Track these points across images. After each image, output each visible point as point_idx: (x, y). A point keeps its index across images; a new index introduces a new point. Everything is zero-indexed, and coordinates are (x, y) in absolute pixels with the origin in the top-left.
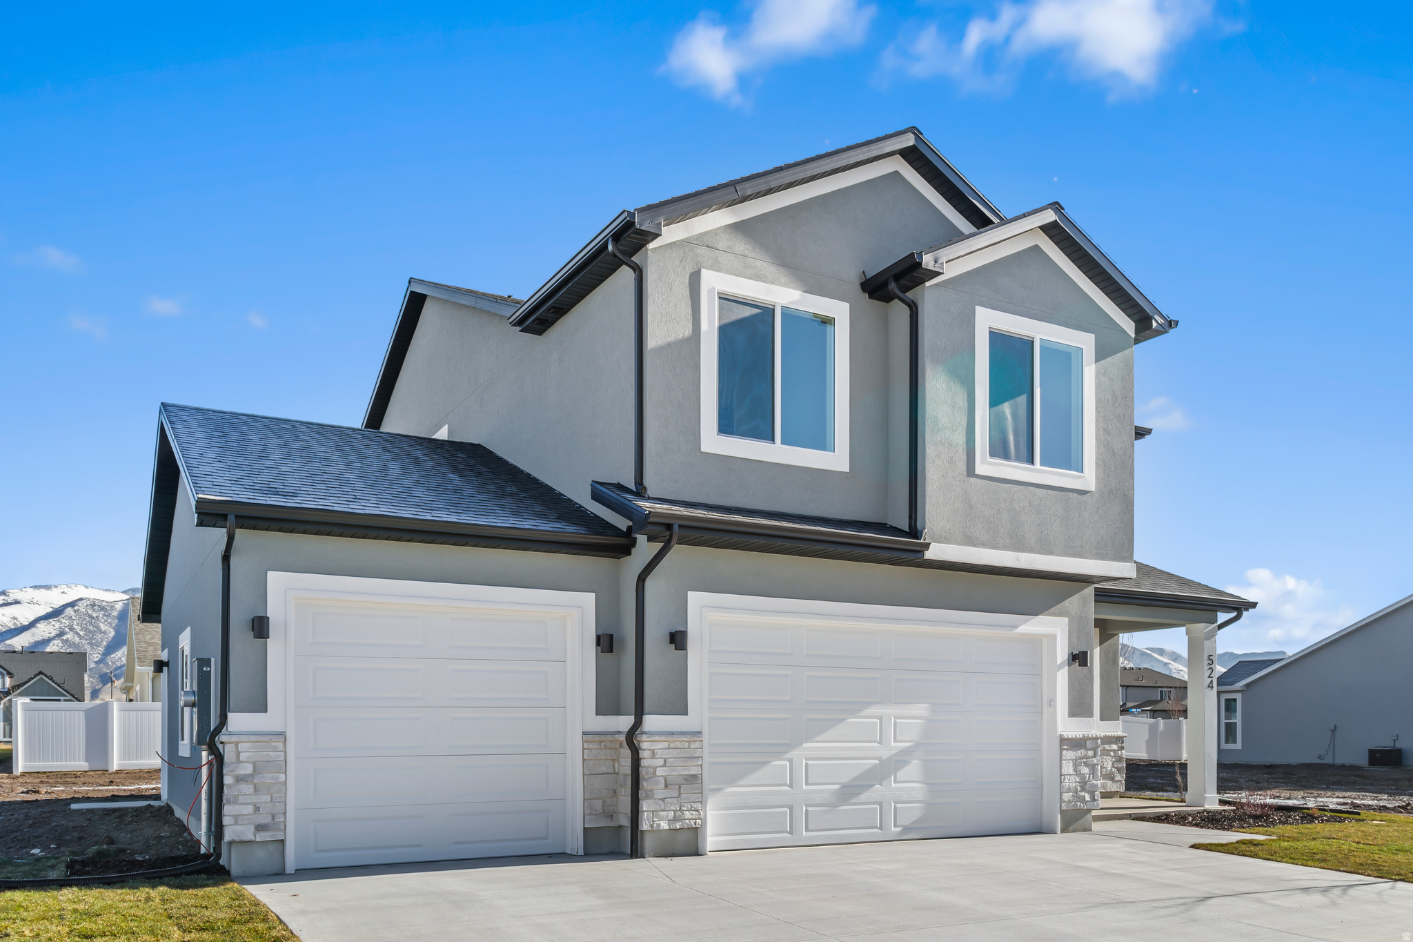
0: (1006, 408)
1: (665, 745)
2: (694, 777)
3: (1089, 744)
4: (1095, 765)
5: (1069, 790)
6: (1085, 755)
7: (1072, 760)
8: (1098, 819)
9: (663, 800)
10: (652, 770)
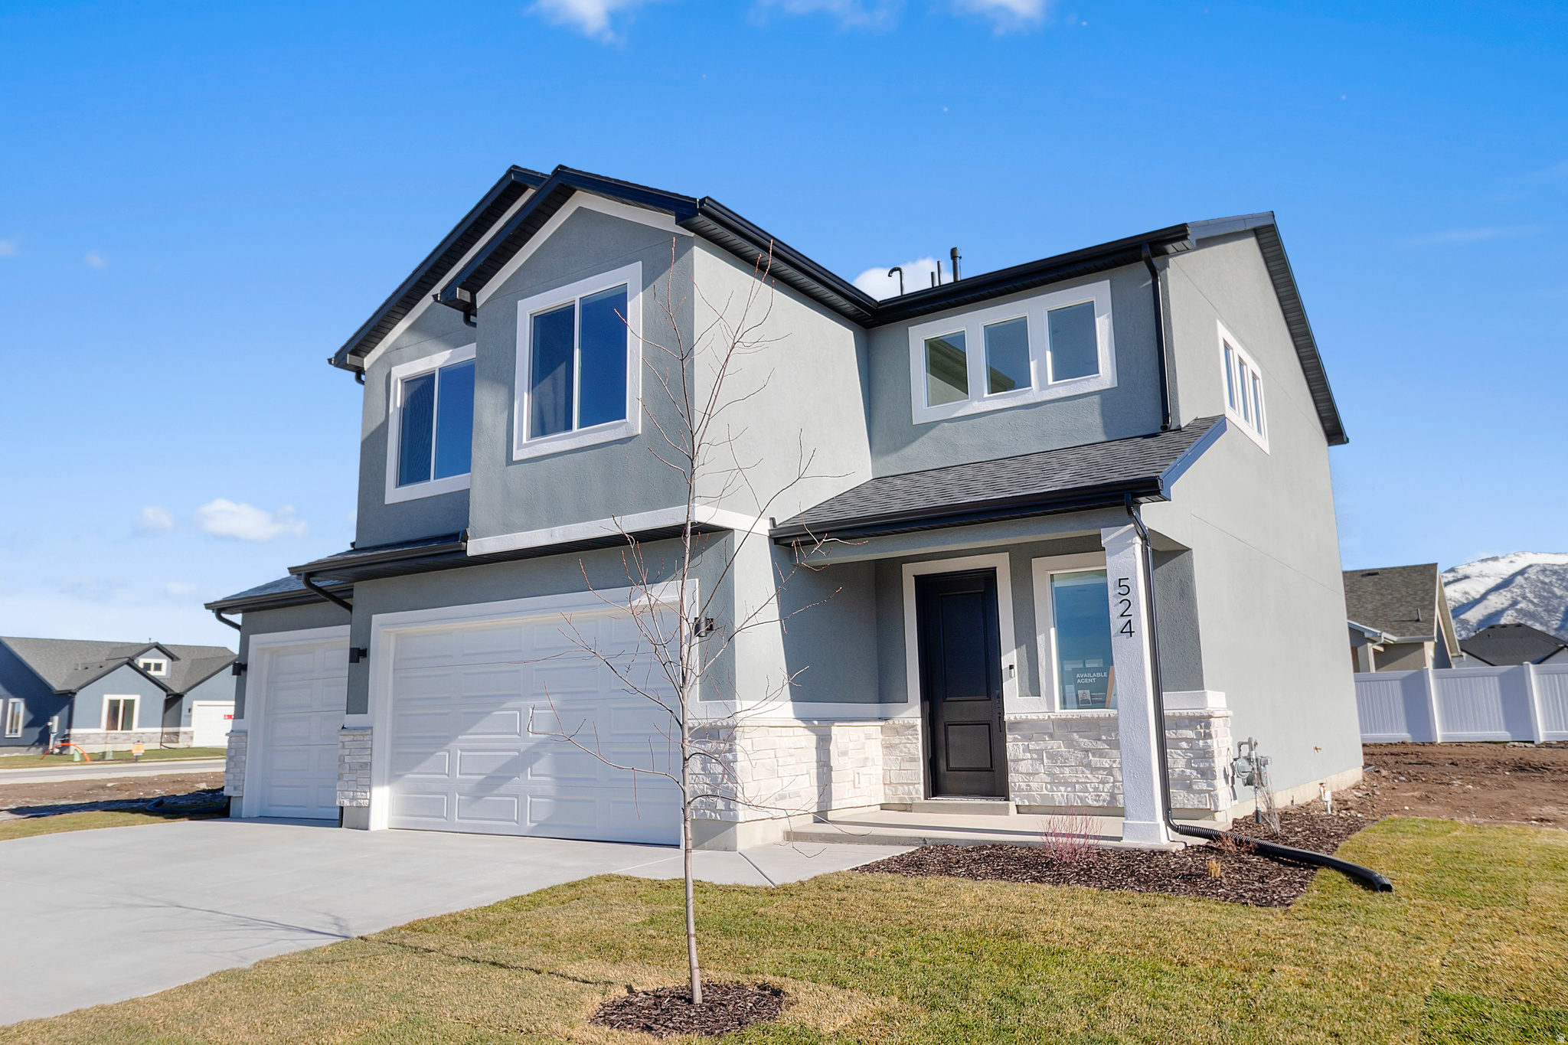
1: (351, 737)
2: (365, 764)
6: (716, 749)
9: (347, 782)
10: (342, 758)
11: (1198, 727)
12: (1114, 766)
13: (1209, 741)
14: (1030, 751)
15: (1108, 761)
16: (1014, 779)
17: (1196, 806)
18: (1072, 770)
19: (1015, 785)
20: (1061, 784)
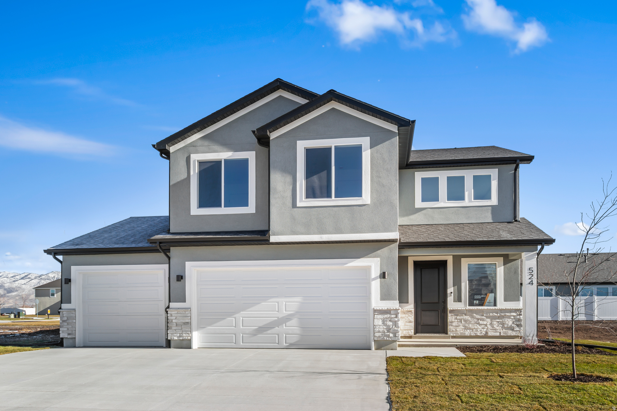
0: (315, 178)
1: (176, 312)
2: (188, 323)
3: (392, 312)
4: (397, 321)
5: (379, 332)
6: (390, 317)
7: (381, 319)
8: (400, 346)
9: (175, 330)
10: (171, 320)
11: (518, 312)
12: (488, 323)
13: (521, 316)
14: (457, 319)
15: (486, 322)
16: (450, 328)
17: (515, 335)
18: (472, 325)
19: (451, 330)
20: (468, 329)
